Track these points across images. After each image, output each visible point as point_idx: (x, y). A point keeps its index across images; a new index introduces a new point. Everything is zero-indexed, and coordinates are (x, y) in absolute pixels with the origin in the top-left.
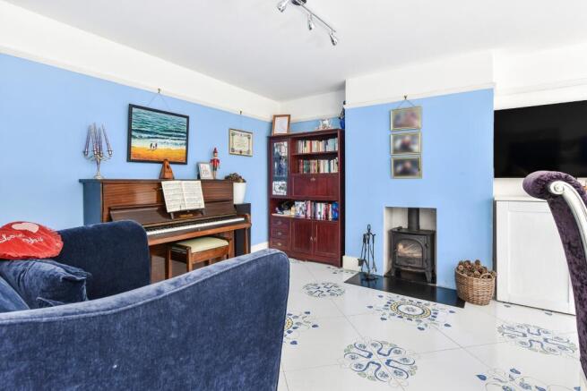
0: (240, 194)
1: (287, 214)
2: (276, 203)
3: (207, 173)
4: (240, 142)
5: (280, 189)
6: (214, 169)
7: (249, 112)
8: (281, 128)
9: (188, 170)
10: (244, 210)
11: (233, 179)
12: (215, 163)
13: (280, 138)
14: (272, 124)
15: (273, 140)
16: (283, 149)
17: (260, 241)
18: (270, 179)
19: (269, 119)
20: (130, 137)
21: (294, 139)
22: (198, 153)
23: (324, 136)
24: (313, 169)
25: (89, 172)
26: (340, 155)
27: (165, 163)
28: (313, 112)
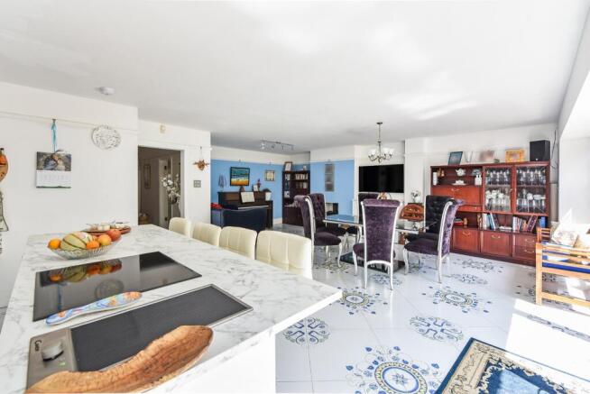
0: (268, 197)
1: (290, 206)
2: (286, 201)
3: (256, 189)
4: (270, 176)
5: (287, 194)
6: (259, 187)
7: (273, 162)
8: (288, 168)
9: (249, 188)
10: (270, 203)
11: (267, 190)
12: (259, 185)
13: (288, 172)
14: (285, 166)
15: (285, 173)
16: (288, 177)
17: (277, 217)
18: (284, 190)
19: (283, 163)
20: (231, 178)
21: (293, 174)
22: (253, 181)
23: (304, 172)
24: (301, 186)
25: (220, 189)
26: (308, 181)
27: (242, 186)
28: (299, 161)
